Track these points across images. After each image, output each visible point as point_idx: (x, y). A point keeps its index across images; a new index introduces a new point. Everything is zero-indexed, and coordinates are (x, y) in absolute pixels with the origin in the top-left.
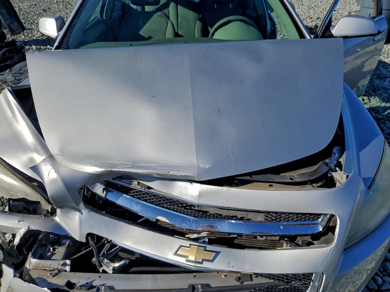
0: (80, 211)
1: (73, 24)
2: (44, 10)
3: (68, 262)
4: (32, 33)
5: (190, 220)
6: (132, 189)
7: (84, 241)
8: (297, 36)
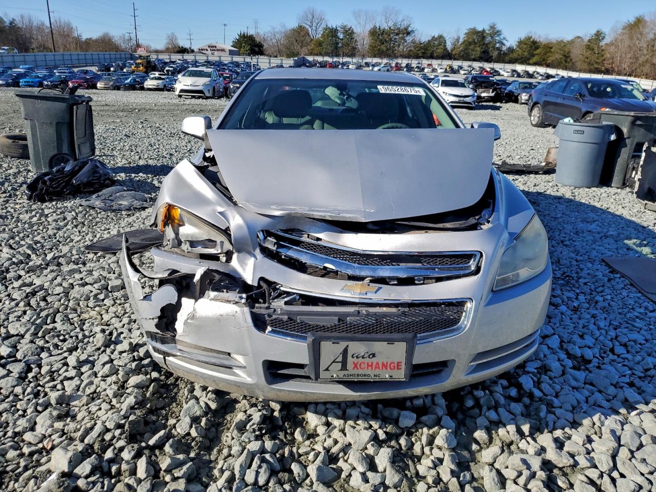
0: (255, 256)
1: (225, 121)
2: (126, 135)
3: (244, 296)
4: (114, 160)
5: (354, 267)
6: (303, 242)
7: (256, 284)
8: (452, 126)
